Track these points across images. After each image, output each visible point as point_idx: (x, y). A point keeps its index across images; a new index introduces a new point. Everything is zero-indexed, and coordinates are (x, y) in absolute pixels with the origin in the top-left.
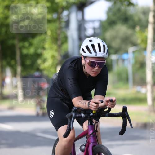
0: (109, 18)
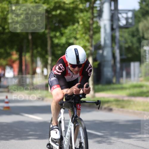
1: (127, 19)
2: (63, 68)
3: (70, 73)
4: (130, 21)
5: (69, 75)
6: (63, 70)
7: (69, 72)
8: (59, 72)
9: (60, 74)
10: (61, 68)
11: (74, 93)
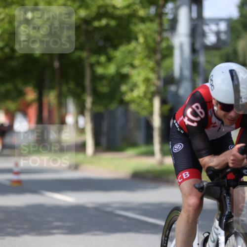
1: (218, 34)
2: (201, 112)
3: (215, 123)
4: (223, 37)
5: (214, 127)
6: (202, 116)
7: (214, 120)
8: (193, 121)
9: (195, 124)
10: (198, 111)
11: (231, 165)
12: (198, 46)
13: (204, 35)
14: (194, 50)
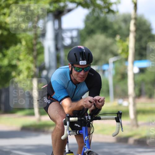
0: (86, 27)
12: (59, 46)
13: (63, 39)
14: (57, 49)
